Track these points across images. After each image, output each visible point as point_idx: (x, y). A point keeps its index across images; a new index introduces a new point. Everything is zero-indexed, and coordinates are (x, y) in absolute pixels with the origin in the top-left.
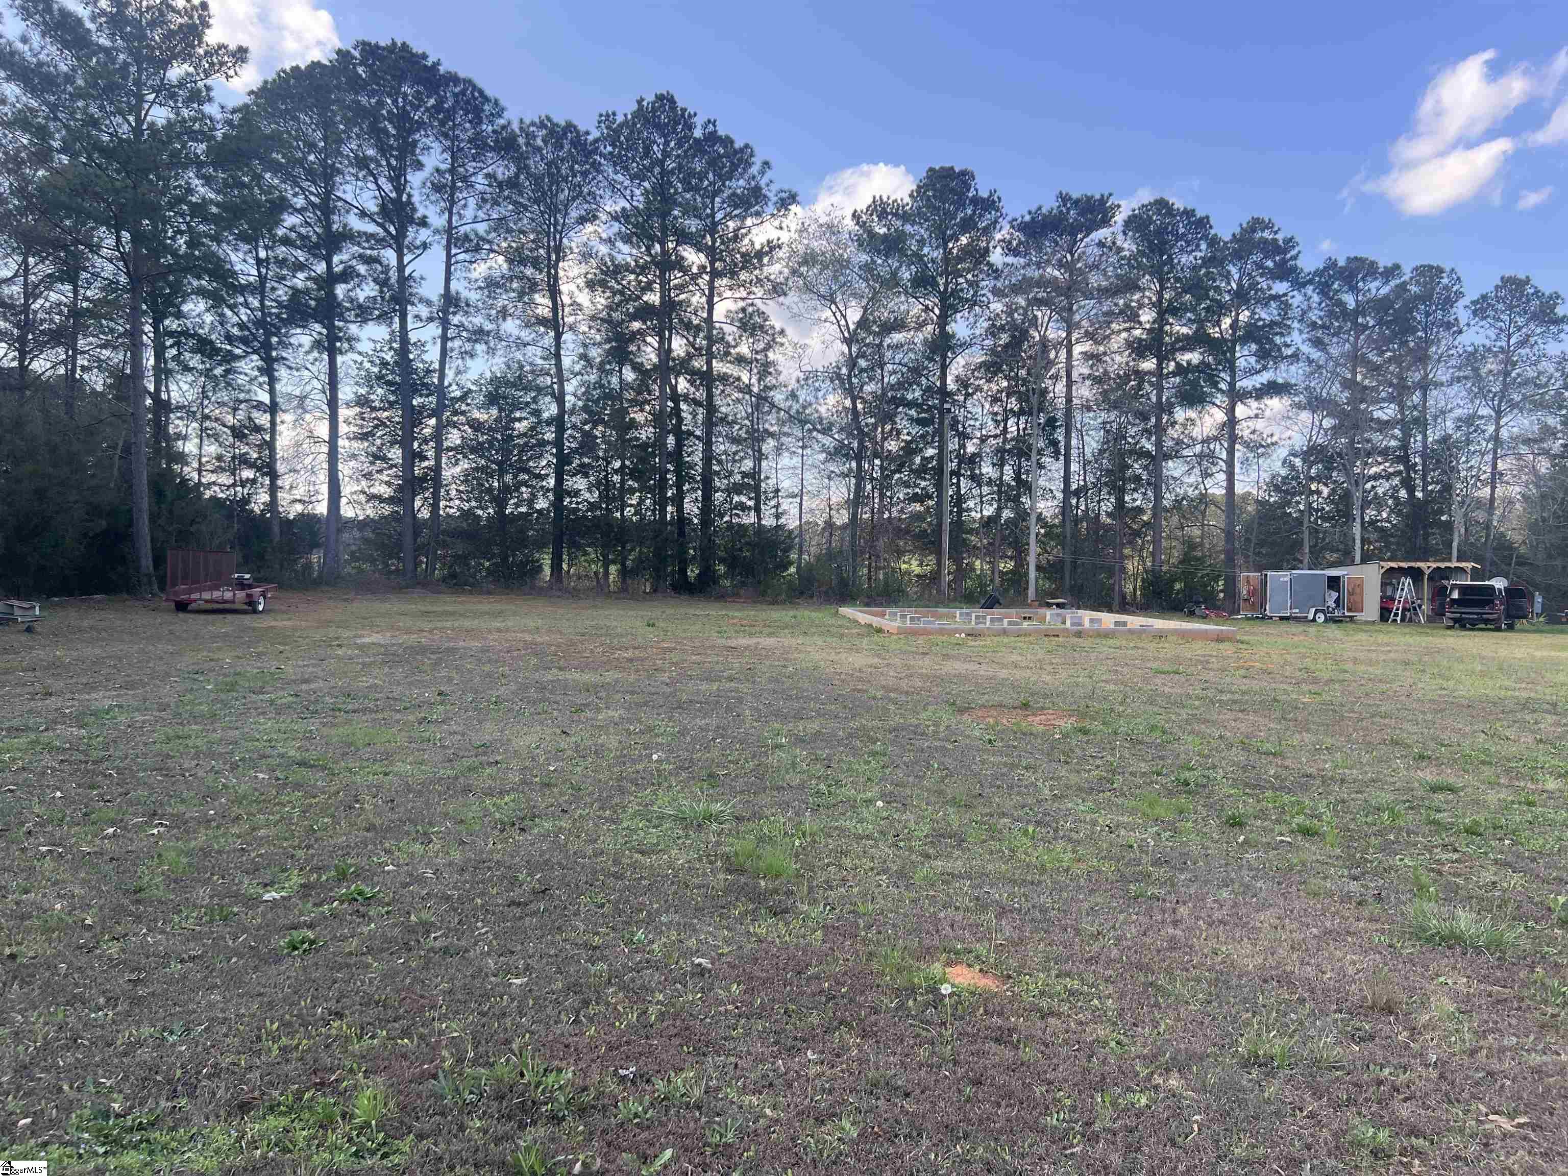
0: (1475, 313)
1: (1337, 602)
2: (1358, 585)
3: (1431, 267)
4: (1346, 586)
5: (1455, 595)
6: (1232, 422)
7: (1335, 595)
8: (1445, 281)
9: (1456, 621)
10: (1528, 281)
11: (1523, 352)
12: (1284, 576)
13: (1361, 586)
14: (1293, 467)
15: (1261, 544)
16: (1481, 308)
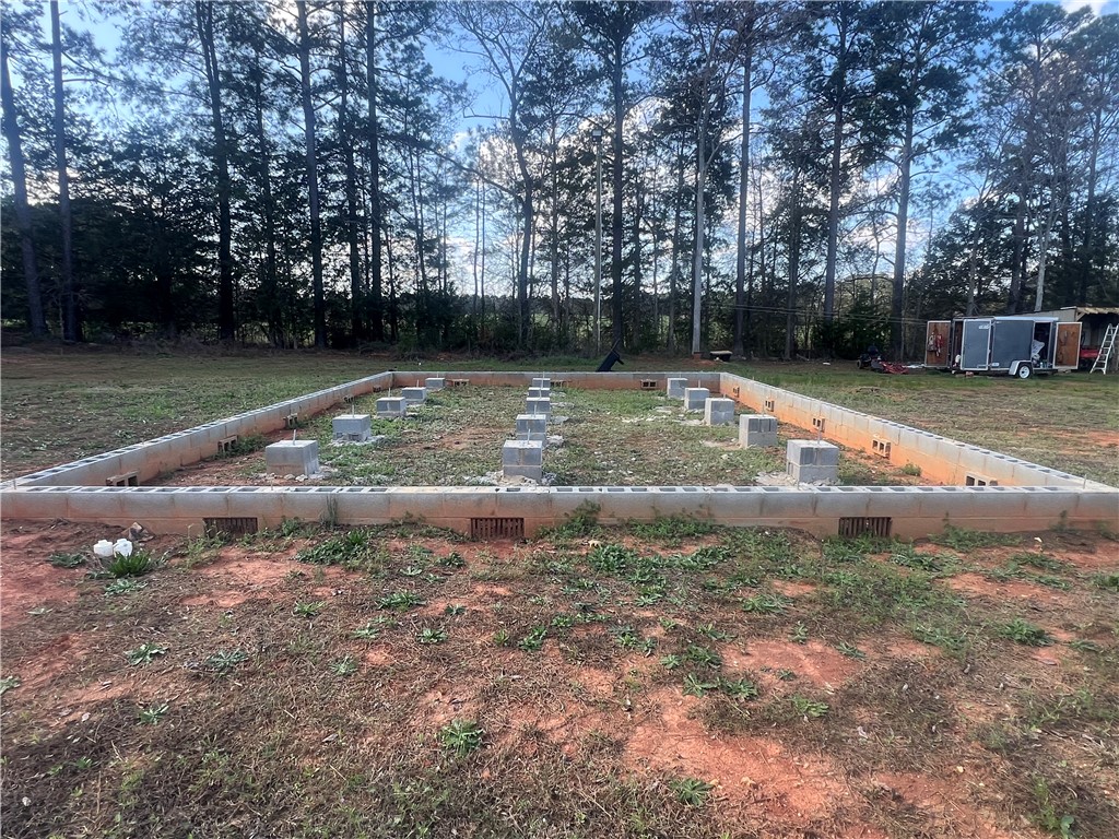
1: (1043, 353)
2: (1073, 334)
7: (1042, 345)
12: (985, 323)
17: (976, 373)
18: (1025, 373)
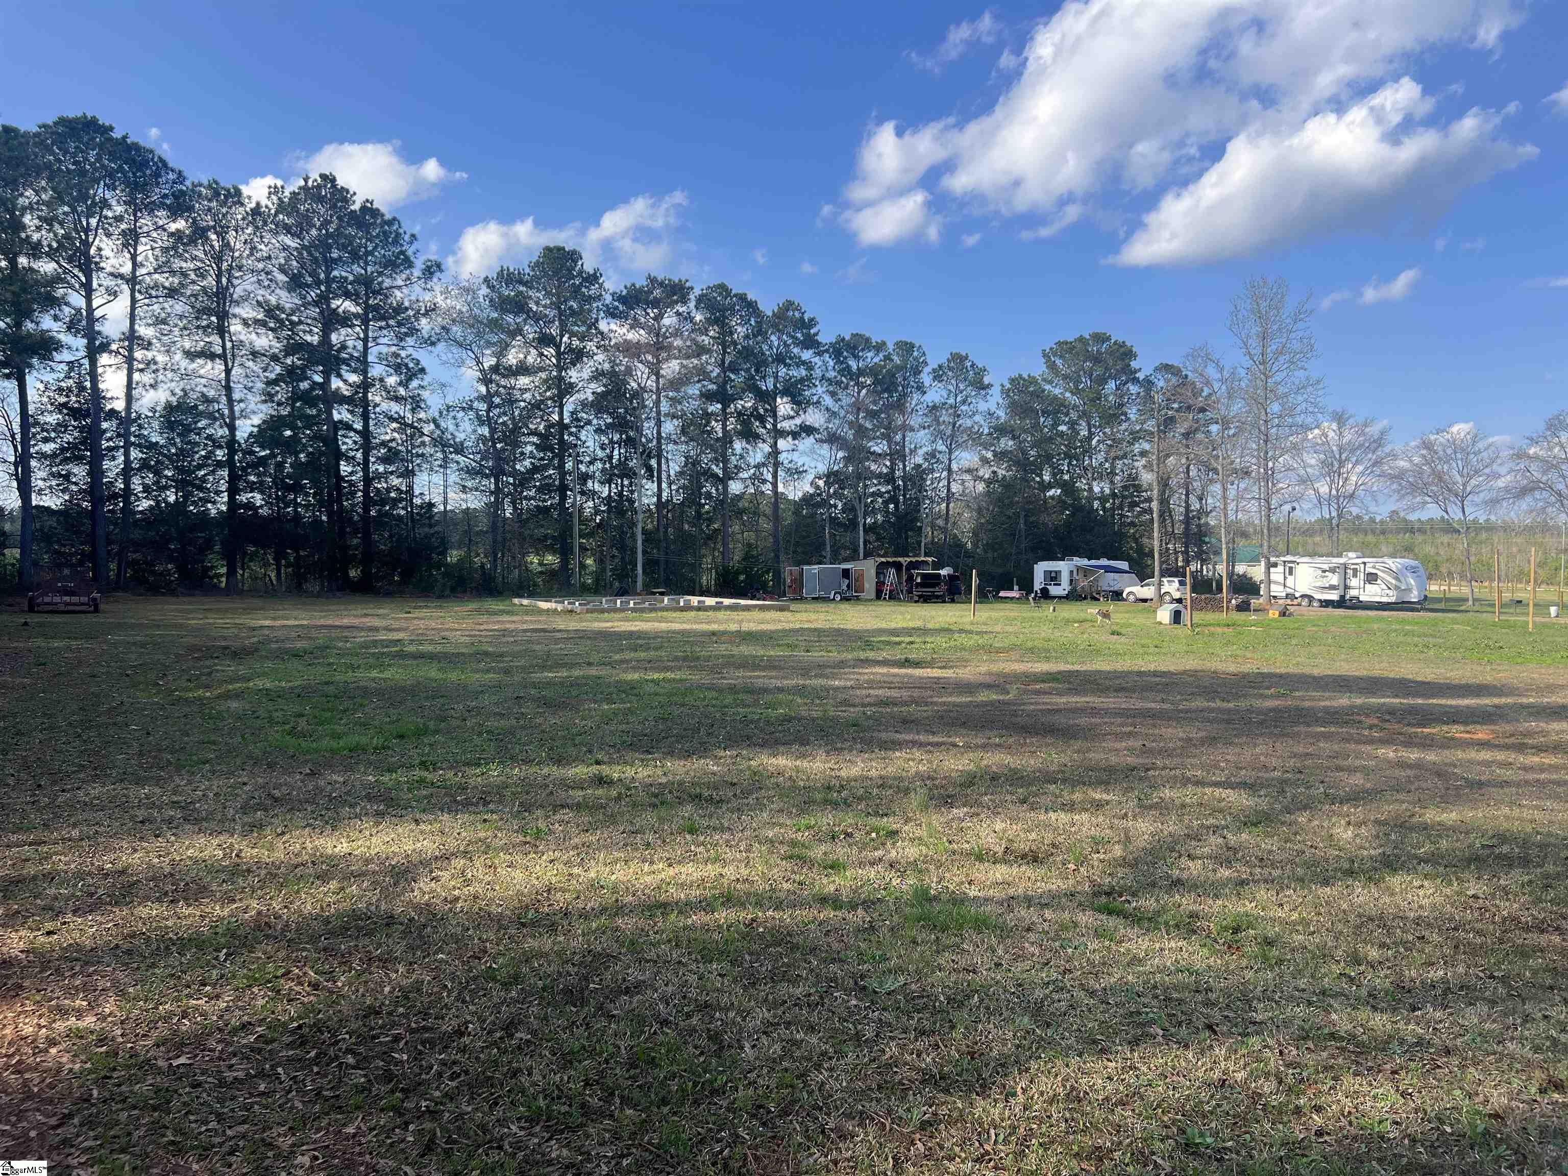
0: (935, 378)
1: (848, 586)
2: (861, 575)
3: (906, 343)
4: (853, 575)
5: (919, 580)
6: (775, 452)
7: (847, 581)
8: (915, 354)
9: (920, 597)
10: (966, 357)
11: (964, 408)
12: (815, 568)
13: (862, 575)
14: (818, 487)
15: (797, 544)
16: (938, 375)
17: (813, 598)
18: (838, 598)
